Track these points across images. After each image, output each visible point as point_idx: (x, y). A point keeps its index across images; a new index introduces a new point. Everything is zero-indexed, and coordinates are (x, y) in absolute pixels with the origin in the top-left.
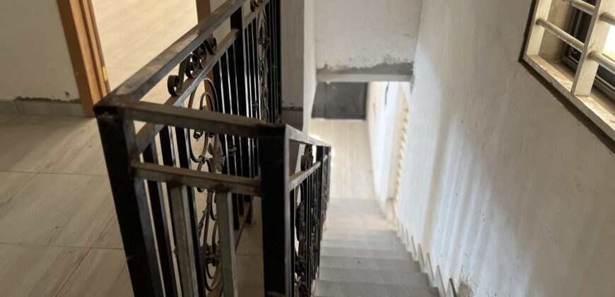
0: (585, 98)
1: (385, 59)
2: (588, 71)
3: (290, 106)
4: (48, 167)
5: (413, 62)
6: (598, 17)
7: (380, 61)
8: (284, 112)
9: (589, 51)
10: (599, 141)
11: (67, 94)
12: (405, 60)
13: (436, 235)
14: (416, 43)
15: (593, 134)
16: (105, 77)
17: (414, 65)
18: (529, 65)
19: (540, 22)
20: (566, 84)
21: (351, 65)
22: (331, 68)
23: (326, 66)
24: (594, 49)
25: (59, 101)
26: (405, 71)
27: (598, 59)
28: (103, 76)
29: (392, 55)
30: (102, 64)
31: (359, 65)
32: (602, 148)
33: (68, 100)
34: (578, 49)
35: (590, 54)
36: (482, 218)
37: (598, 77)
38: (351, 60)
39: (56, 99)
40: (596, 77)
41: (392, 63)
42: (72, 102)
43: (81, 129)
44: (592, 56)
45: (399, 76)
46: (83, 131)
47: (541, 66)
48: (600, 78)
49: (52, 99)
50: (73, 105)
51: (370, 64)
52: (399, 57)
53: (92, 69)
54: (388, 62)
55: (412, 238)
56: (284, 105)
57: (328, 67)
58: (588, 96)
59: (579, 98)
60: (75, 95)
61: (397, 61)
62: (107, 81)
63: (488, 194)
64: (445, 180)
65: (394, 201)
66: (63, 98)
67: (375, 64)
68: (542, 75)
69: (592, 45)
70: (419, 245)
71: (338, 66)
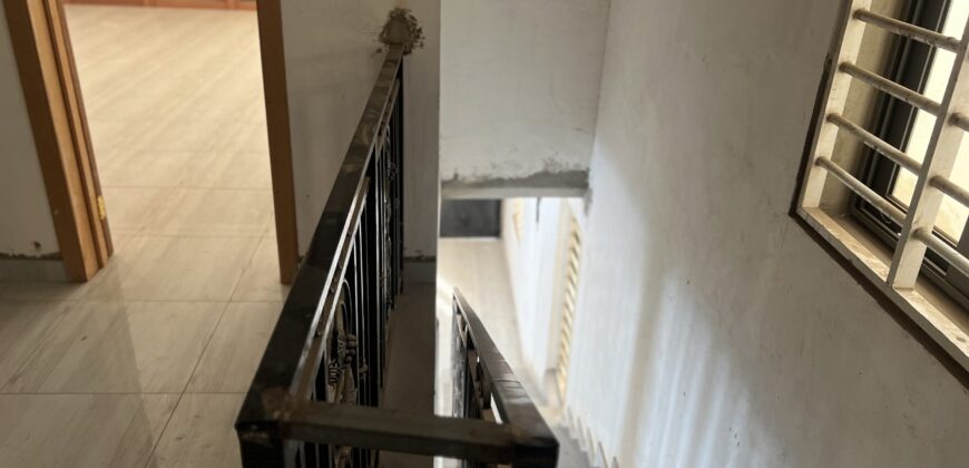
0: (908, 293)
1: (547, 164)
2: (914, 255)
3: (416, 255)
4: (13, 380)
5: (588, 170)
6: (927, 181)
7: (539, 168)
8: (406, 265)
9: (914, 227)
10: (943, 368)
11: (37, 245)
12: (577, 166)
13: (646, 450)
14: (593, 141)
15: (932, 357)
16: (102, 213)
17: (591, 174)
18: (808, 225)
19: (821, 162)
20: (875, 265)
21: (495, 174)
22: (464, 179)
23: (456, 176)
24: (921, 225)
25: (22, 257)
26: (577, 182)
27: (926, 240)
28: (99, 211)
29: (557, 159)
30: (98, 193)
31: (508, 173)
32: (949, 380)
33: (38, 254)
34: (892, 218)
35: (916, 231)
36: (734, 441)
37: (928, 260)
38: (494, 166)
39: (17, 253)
40: (924, 261)
41: (557, 171)
42: (45, 258)
43: (63, 305)
44: (918, 235)
45: (567, 191)
46: (67, 310)
47: (829, 230)
48: (930, 262)
49: (11, 254)
50: (49, 264)
51: (523, 173)
52: (568, 161)
53: (82, 202)
54: (551, 169)
55: (600, 444)
56: (407, 253)
57: (460, 178)
58: (912, 289)
59: (901, 294)
60: (50, 245)
61: (564, 168)
62: (106, 219)
63: (743, 406)
64: (660, 366)
65: (558, 374)
66: (29, 251)
67: (532, 172)
68: (833, 244)
69: (919, 219)
70: (615, 459)
71: (474, 175)
